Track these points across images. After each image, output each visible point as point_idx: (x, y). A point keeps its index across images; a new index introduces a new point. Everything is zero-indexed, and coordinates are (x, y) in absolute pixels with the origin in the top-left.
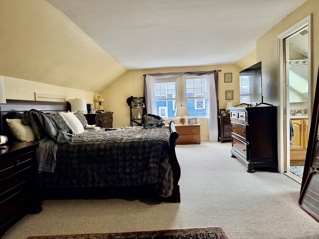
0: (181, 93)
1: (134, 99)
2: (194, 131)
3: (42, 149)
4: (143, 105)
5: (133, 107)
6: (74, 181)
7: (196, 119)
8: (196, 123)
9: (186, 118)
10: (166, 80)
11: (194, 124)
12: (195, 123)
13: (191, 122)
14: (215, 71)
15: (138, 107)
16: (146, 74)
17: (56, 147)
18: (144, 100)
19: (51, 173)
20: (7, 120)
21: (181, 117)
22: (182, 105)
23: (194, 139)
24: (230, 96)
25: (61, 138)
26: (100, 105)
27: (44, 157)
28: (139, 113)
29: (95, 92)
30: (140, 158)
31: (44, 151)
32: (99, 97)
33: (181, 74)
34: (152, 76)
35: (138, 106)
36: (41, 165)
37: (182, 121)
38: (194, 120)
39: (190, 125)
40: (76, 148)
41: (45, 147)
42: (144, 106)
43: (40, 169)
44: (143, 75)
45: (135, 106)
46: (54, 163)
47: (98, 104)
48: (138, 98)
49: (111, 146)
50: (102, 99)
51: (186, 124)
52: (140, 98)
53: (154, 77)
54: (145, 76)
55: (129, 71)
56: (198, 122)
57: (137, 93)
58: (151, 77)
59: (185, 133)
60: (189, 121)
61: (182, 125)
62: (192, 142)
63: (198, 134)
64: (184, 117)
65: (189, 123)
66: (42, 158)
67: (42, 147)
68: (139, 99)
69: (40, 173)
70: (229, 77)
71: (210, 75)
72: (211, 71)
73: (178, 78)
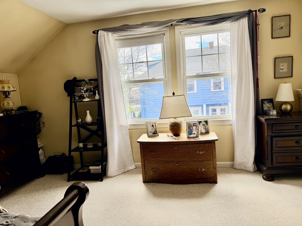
4: (95, 94)
12: (204, 131)
13: (194, 132)
14: (250, 11)
16: (98, 28)
21: (173, 120)
23: (202, 172)
24: (285, 70)
26: (7, 97)
28: (88, 112)
34: (110, 34)
37: (175, 129)
39: (192, 138)
42: (97, 97)
44: (93, 32)
45: (80, 97)
48: (87, 79)
51: (184, 137)
52: (90, 80)
54: (96, 32)
58: (108, 35)
59: (181, 159)
62: (198, 179)
65: (190, 132)
68: (87, 83)
70: (283, 24)
71: (238, 21)
72: (240, 12)
73: (167, 35)
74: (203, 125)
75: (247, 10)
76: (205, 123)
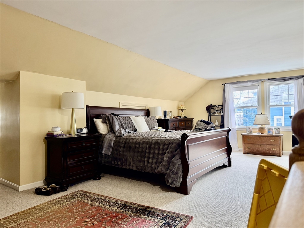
0: (263, 100)
1: (213, 107)
2: (273, 141)
3: (107, 138)
4: (221, 112)
5: (212, 114)
6: (119, 163)
7: (279, 128)
8: (279, 133)
9: (266, 127)
10: (247, 87)
11: (276, 134)
12: (277, 132)
13: (271, 132)
15: (215, 115)
16: (225, 83)
17: (114, 139)
18: (222, 108)
19: (108, 155)
20: (94, 119)
21: (260, 126)
22: (261, 113)
23: (273, 151)
25: (119, 133)
26: (182, 112)
27: (107, 144)
28: (217, 120)
29: (180, 101)
30: (161, 152)
31: (107, 140)
32: (181, 106)
33: (262, 81)
34: (231, 85)
35: (216, 113)
36: (104, 149)
37: (261, 129)
38: (276, 129)
39: (270, 134)
40: (124, 140)
41: (108, 138)
42: (222, 114)
43: (103, 152)
44: (223, 85)
45: (213, 113)
46: (111, 149)
47: (181, 111)
48: (217, 105)
49: (144, 141)
50: (183, 107)
51: (266, 134)
52: (219, 106)
53: (233, 86)
54: (224, 85)
55: (210, 82)
56: (281, 132)
57: (216, 101)
58: (230, 86)
59: (262, 143)
60: (268, 130)
61: (260, 134)
62: (271, 153)
63: (278, 145)
64: (263, 126)
65: (269, 132)
66: (106, 145)
67: (107, 137)
68: (217, 107)
69: (103, 154)
71: (298, 80)
72: (299, 76)
73: (260, 85)
74: (277, 130)
75: (303, 75)
76: (278, 129)
